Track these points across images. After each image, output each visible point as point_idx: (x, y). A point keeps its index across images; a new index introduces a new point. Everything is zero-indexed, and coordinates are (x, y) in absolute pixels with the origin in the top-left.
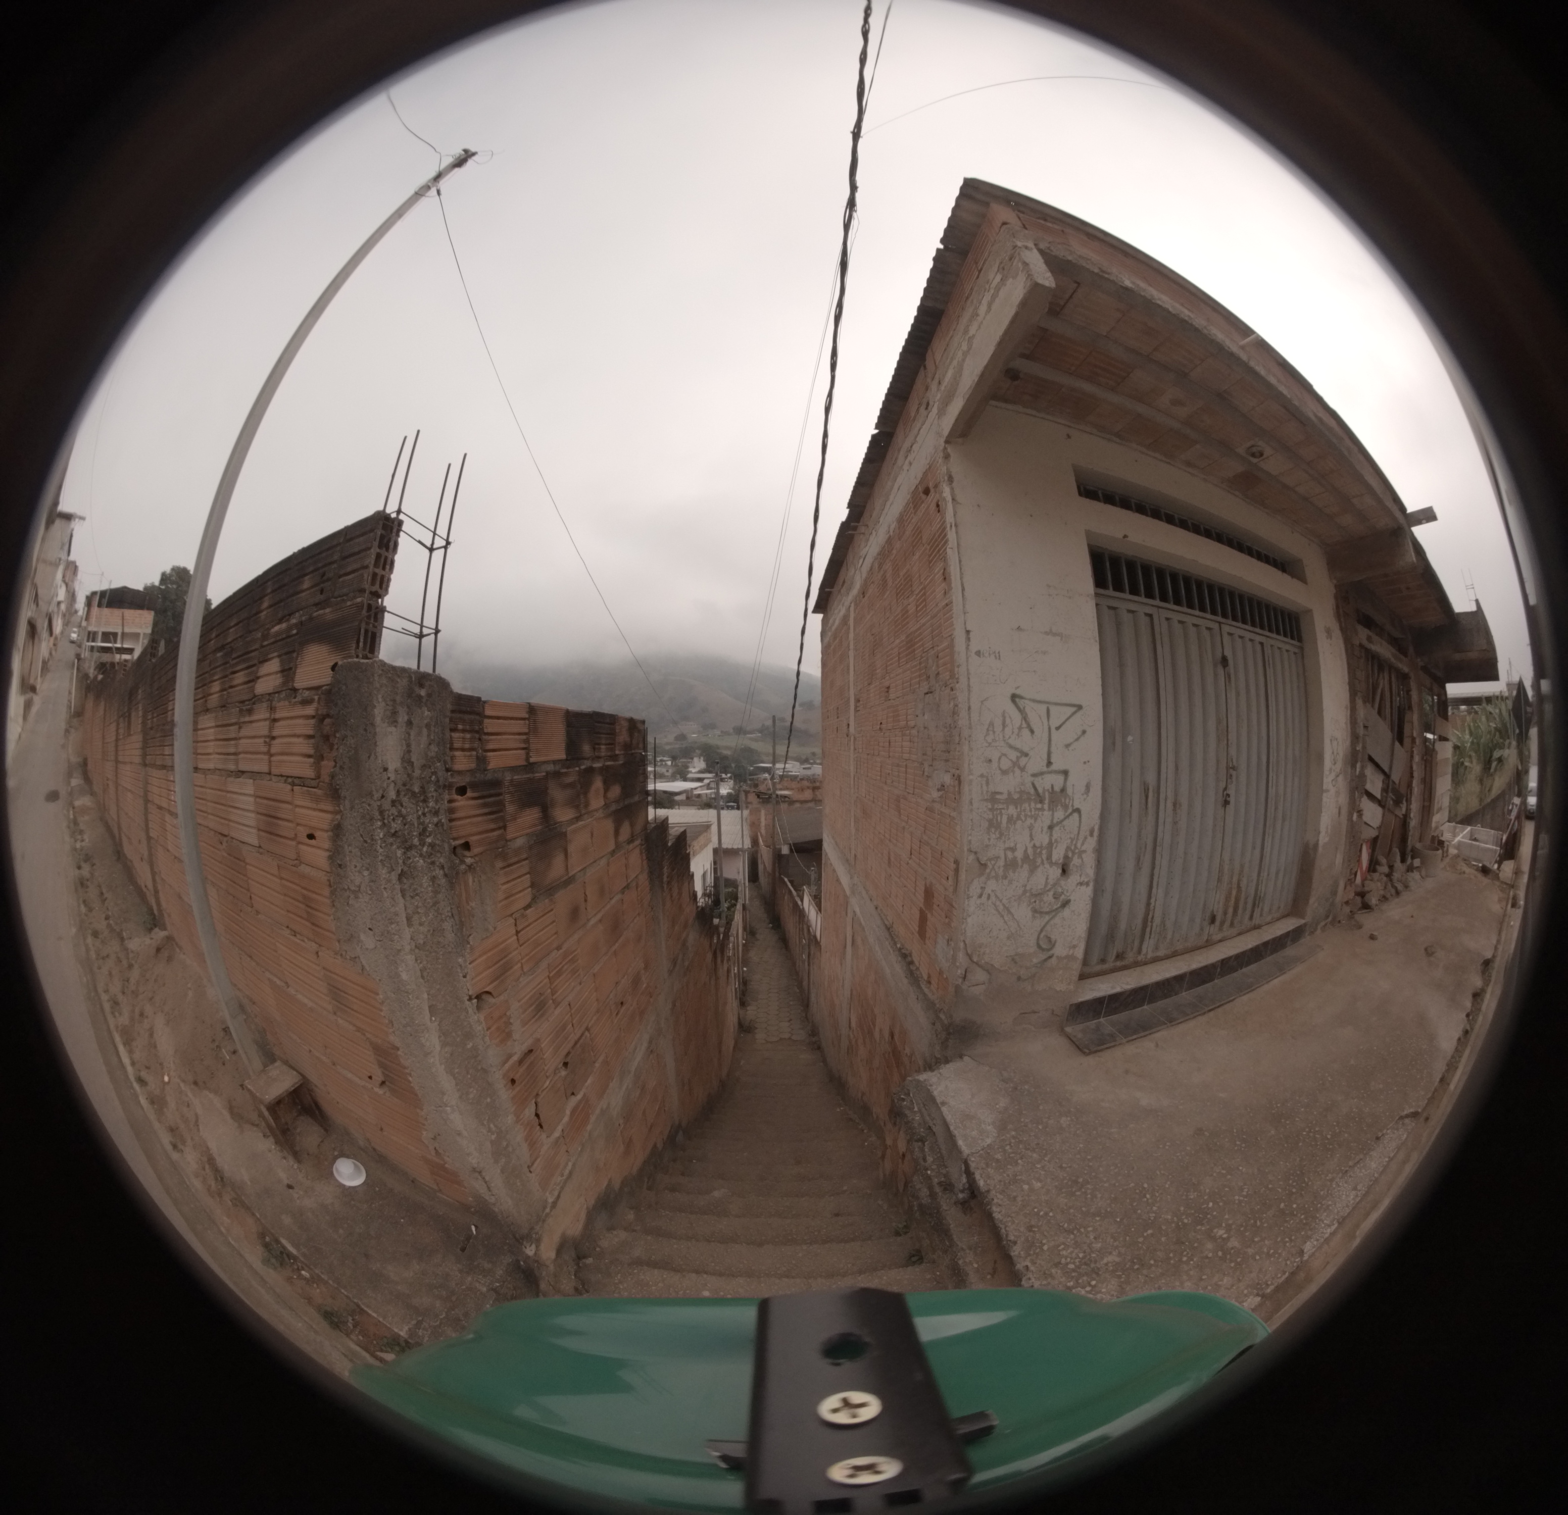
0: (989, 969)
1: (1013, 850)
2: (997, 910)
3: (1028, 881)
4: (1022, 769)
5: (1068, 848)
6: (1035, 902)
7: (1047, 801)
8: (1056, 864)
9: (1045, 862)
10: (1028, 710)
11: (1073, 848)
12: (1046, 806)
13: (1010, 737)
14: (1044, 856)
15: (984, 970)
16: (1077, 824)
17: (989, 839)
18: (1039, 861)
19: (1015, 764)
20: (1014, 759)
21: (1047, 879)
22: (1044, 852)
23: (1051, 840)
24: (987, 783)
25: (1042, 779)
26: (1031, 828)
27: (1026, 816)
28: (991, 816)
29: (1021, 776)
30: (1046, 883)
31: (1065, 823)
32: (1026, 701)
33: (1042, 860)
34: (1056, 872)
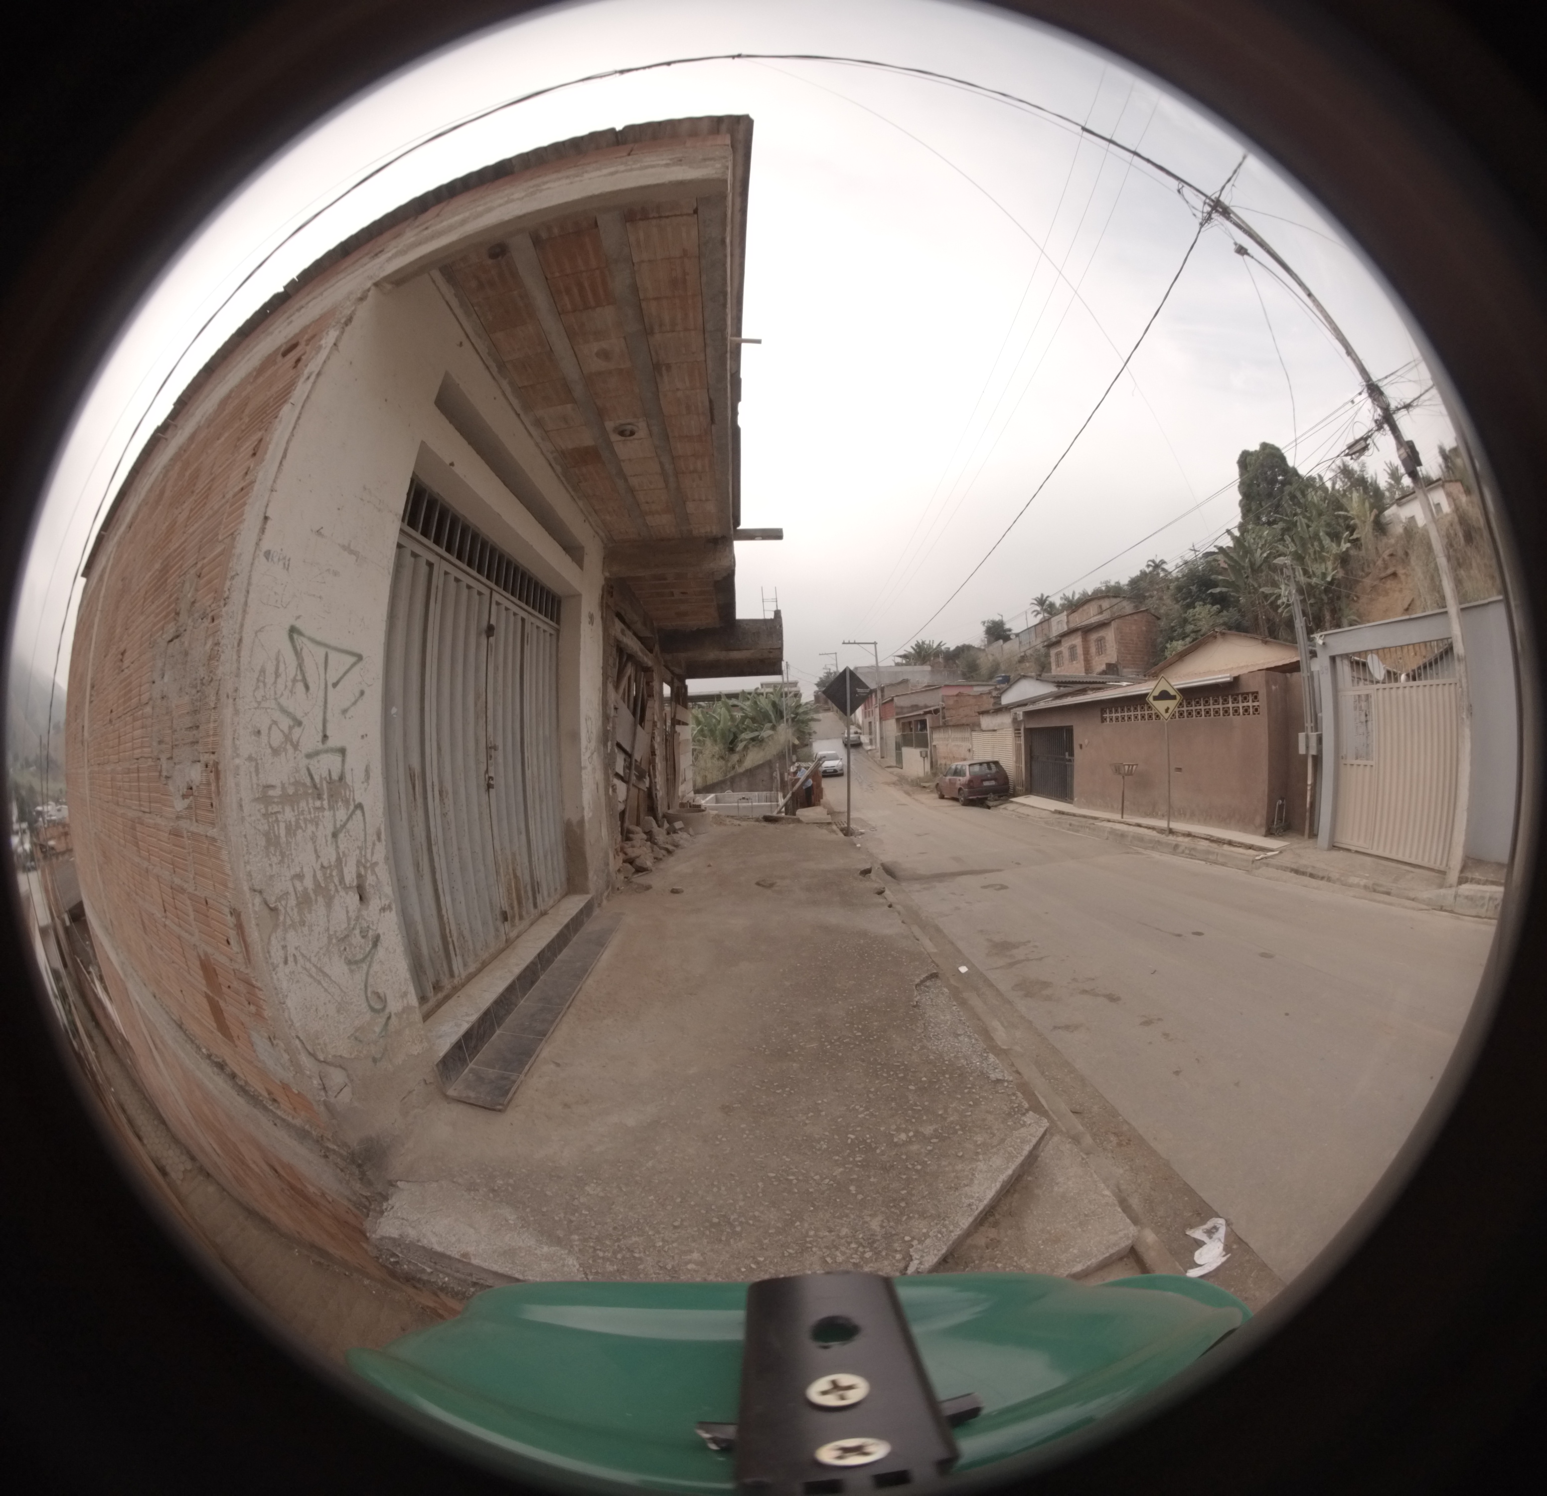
0: (340, 1064)
1: (300, 877)
2: (311, 976)
3: (329, 921)
4: (296, 747)
5: (359, 863)
6: (345, 949)
7: (325, 796)
8: (351, 887)
9: (339, 888)
10: (305, 653)
11: (363, 861)
12: (325, 803)
13: (282, 695)
14: (336, 880)
15: (336, 1066)
16: (362, 825)
17: (271, 865)
18: (332, 887)
19: (288, 738)
20: (286, 730)
21: (347, 912)
22: (334, 873)
23: (338, 853)
24: (257, 772)
25: (318, 761)
26: (313, 839)
27: (305, 820)
28: (266, 827)
29: (295, 758)
30: (349, 919)
31: (349, 826)
32: (305, 640)
33: (336, 886)
34: (353, 899)
